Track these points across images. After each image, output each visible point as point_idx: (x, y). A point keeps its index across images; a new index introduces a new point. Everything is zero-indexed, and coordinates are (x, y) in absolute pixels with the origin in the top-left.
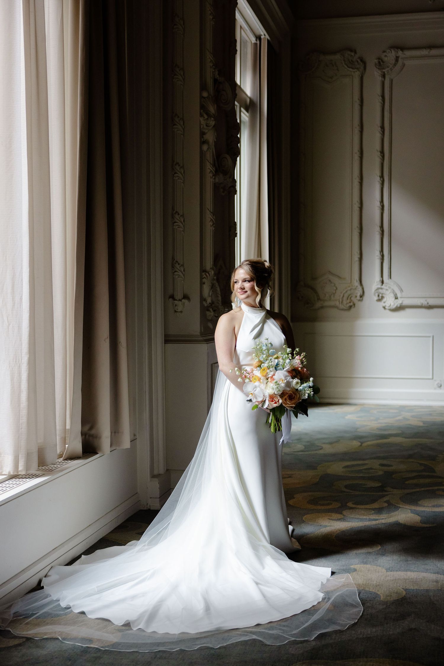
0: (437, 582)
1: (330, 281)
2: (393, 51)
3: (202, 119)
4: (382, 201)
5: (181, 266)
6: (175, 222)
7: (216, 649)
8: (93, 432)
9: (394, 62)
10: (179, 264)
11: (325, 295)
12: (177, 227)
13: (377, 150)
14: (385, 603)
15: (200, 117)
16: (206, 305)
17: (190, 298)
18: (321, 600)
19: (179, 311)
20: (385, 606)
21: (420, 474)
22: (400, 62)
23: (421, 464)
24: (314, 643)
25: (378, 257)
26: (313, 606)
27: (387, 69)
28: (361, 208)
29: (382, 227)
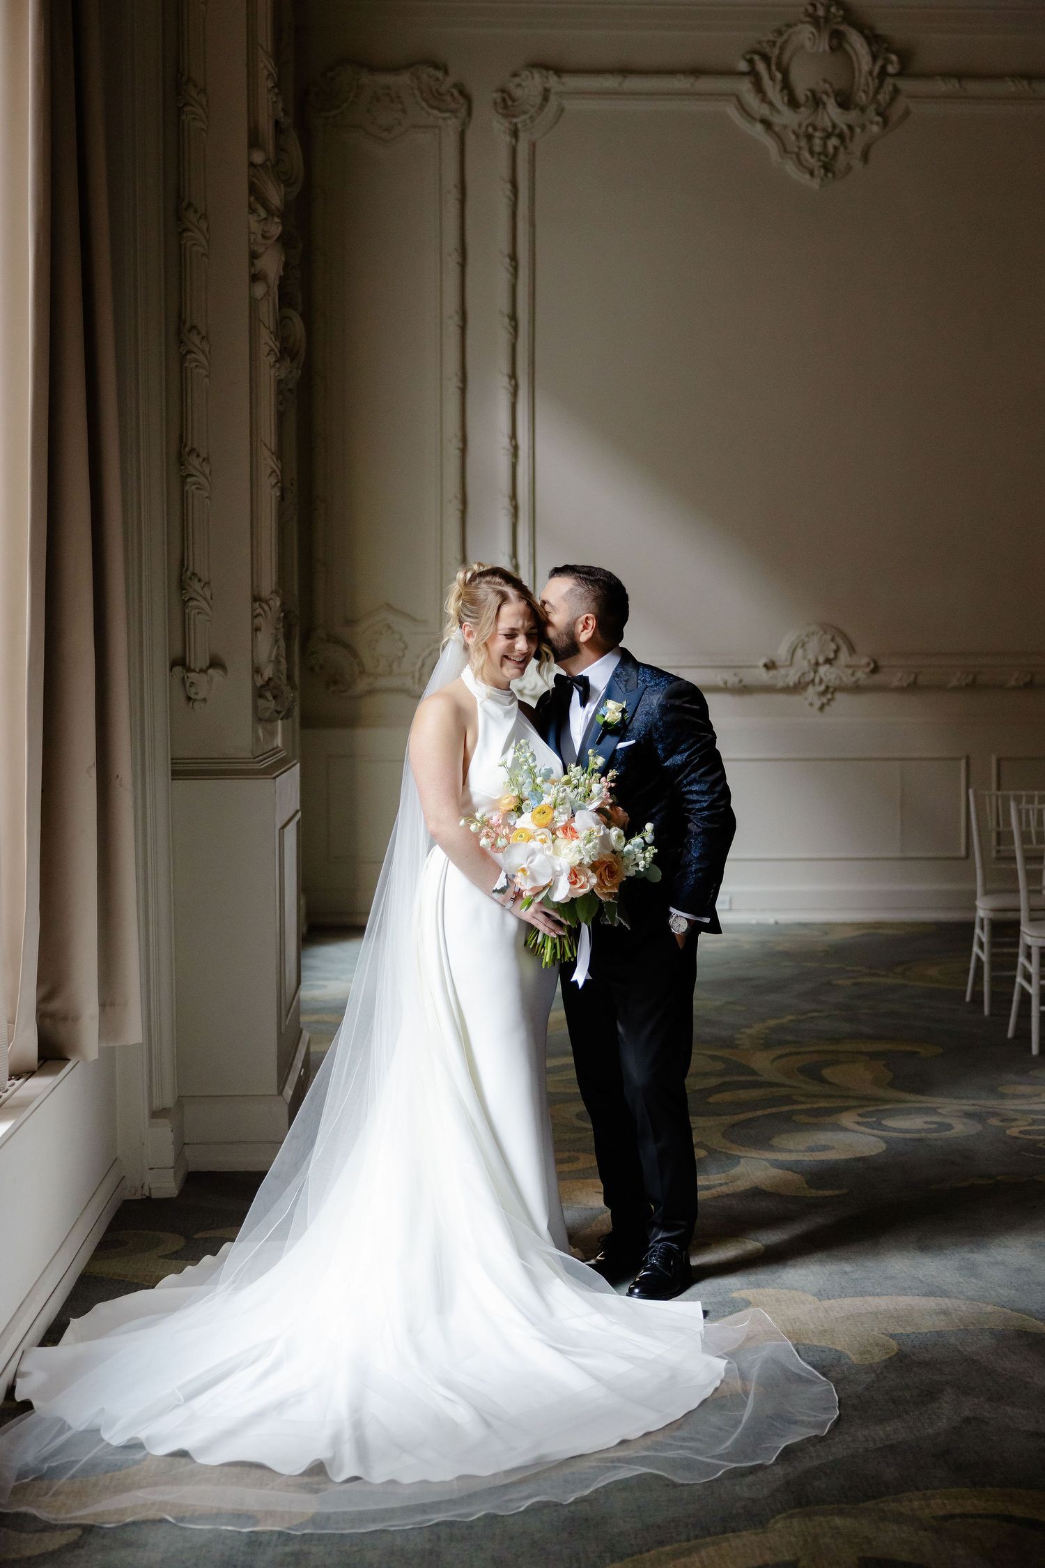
0: (945, 1313)
1: (389, 627)
2: (537, 76)
3: (253, 219)
4: (514, 436)
5: (204, 586)
6: (190, 475)
8: (55, 1005)
9: (538, 101)
10: (200, 580)
11: (378, 660)
12: (194, 487)
13: (501, 312)
14: (870, 1368)
15: (250, 213)
16: (258, 685)
17: (228, 668)
18: (723, 1375)
19: (199, 697)
20: (873, 1375)
21: (727, 1079)
22: (553, 101)
23: (713, 1057)
24: (779, 1471)
27: (523, 117)
28: (463, 451)
29: (514, 496)
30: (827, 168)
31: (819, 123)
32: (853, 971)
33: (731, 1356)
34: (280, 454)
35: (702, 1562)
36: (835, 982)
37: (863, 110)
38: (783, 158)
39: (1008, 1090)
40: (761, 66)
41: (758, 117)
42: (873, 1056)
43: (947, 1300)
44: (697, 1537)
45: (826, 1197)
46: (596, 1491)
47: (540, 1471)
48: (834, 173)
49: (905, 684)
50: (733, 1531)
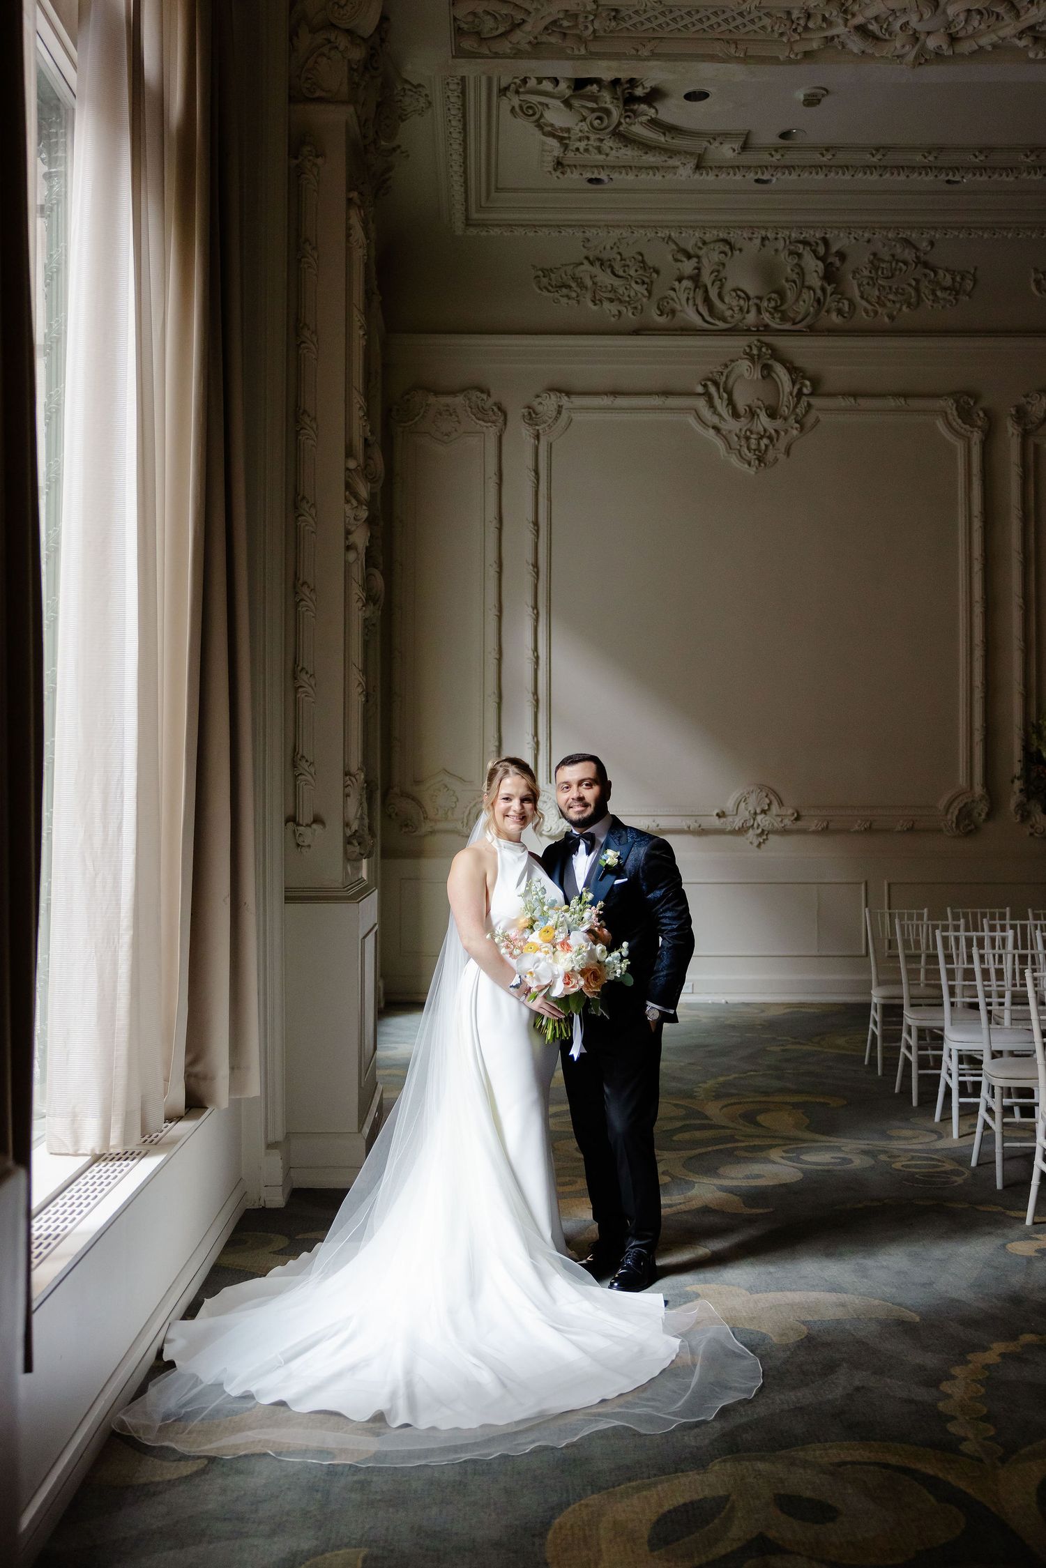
0: (843, 1305)
1: (446, 786)
2: (552, 397)
3: (348, 507)
4: (536, 649)
5: (310, 765)
6: (301, 687)
7: (562, 1448)
8: (198, 1068)
9: (554, 414)
10: (307, 762)
11: (437, 810)
12: (303, 695)
13: (528, 563)
14: (787, 1347)
15: (346, 503)
16: (348, 835)
17: (326, 822)
18: (678, 1351)
19: (306, 844)
20: (788, 1353)
21: (688, 1122)
22: (564, 411)
23: (676, 1105)
24: (717, 1425)
25: (530, 746)
26: (673, 1361)
27: (543, 426)
28: (500, 660)
29: (535, 693)
30: (760, 460)
31: (754, 428)
32: (781, 1040)
33: (683, 1335)
34: (365, 671)
35: (658, 1495)
36: (768, 1049)
37: (786, 419)
38: (729, 453)
39: (894, 1133)
40: (712, 389)
41: (709, 424)
42: (795, 1106)
43: (845, 1295)
44: (655, 1475)
45: (757, 1215)
46: (580, 1439)
47: (542, 1421)
48: (765, 464)
49: (820, 829)
50: (682, 1471)
